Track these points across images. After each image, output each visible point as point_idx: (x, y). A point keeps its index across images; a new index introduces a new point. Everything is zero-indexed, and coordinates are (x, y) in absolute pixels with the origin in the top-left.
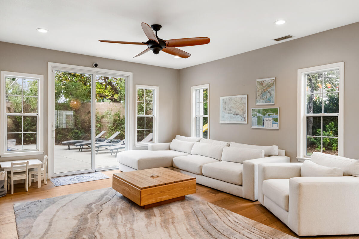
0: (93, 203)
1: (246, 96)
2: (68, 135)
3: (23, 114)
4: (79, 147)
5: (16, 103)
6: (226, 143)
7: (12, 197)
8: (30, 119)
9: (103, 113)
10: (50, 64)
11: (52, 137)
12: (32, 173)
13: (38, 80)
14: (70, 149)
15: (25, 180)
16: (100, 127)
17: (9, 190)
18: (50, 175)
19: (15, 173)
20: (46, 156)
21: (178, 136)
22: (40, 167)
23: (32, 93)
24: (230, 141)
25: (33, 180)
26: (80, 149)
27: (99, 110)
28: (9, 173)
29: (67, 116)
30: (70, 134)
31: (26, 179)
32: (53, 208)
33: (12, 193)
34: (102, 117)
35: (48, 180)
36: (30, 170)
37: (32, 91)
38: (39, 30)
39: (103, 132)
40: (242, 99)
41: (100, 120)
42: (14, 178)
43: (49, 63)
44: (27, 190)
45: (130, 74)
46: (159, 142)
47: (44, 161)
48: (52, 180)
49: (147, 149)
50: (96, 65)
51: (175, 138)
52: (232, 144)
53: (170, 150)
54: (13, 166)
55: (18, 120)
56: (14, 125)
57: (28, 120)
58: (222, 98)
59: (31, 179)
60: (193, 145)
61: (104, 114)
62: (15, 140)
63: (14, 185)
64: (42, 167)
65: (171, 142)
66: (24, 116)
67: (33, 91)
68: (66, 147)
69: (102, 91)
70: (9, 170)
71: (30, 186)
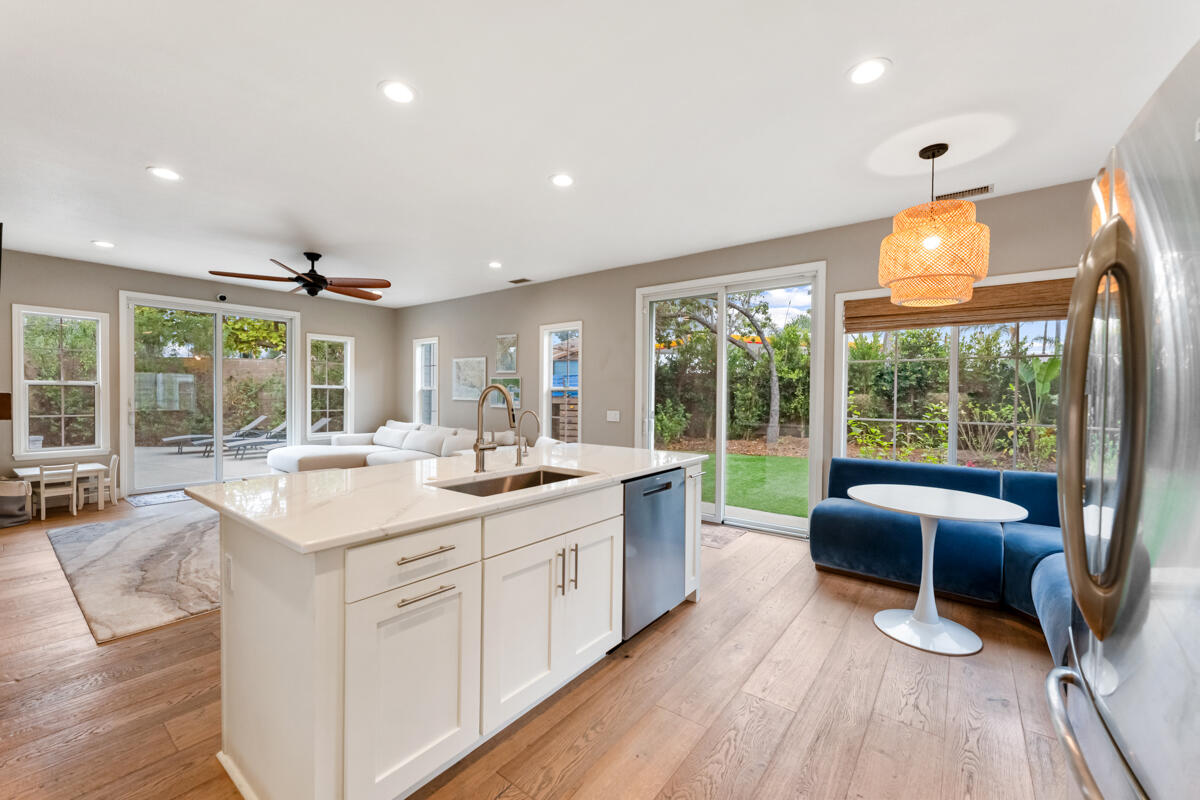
0: (200, 522)
1: (484, 359)
2: (178, 426)
3: (63, 382)
4: (203, 448)
5: (42, 356)
6: (453, 430)
7: (43, 523)
8: (81, 392)
9: (261, 380)
10: (123, 295)
11: (129, 424)
12: (86, 485)
13: (98, 321)
14: (182, 453)
15: (68, 498)
16: (255, 408)
17: (35, 514)
18: (124, 490)
19: (48, 486)
20: (115, 456)
21: (391, 423)
22: (101, 475)
23: (86, 335)
24: (458, 427)
25: (87, 499)
26: (205, 452)
27: (254, 375)
28: (36, 485)
29: (183, 385)
30: (185, 422)
31: (72, 495)
32: (125, 531)
33: (43, 517)
34: (261, 389)
35: (121, 500)
36: (80, 480)
37: (84, 331)
38: (97, 244)
39: (262, 418)
40: (479, 362)
41: (256, 394)
42: (45, 493)
43: (121, 292)
44: (75, 513)
45: (297, 315)
46: (356, 432)
47: (111, 465)
48: (129, 499)
49: (330, 444)
50: (223, 298)
51: (384, 425)
52: (460, 431)
53: (373, 444)
54: (45, 472)
55: (47, 394)
56: (36, 404)
57: (74, 395)
58: (455, 360)
59: (82, 495)
60: (406, 435)
61: (264, 383)
62: (42, 438)
63: (47, 509)
64: (107, 476)
65: (375, 431)
66: (66, 387)
67: (88, 331)
68: (175, 449)
69: (265, 335)
70: (34, 480)
71: (80, 508)
